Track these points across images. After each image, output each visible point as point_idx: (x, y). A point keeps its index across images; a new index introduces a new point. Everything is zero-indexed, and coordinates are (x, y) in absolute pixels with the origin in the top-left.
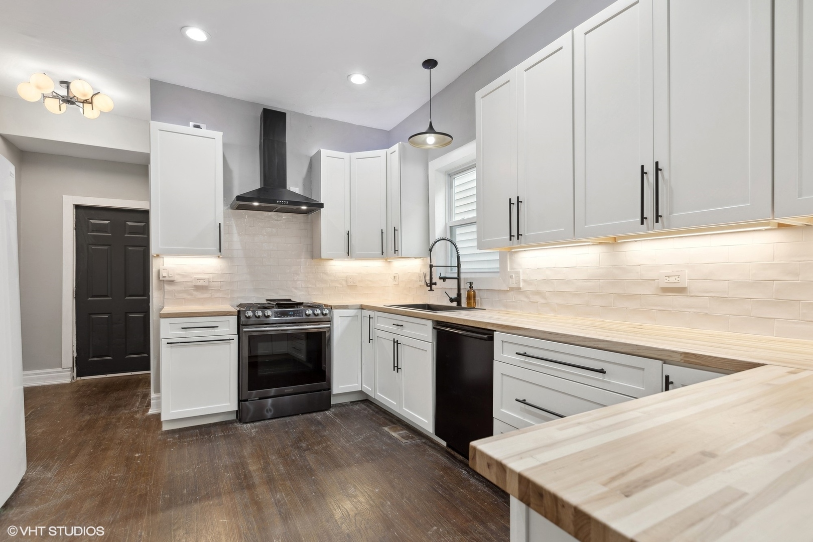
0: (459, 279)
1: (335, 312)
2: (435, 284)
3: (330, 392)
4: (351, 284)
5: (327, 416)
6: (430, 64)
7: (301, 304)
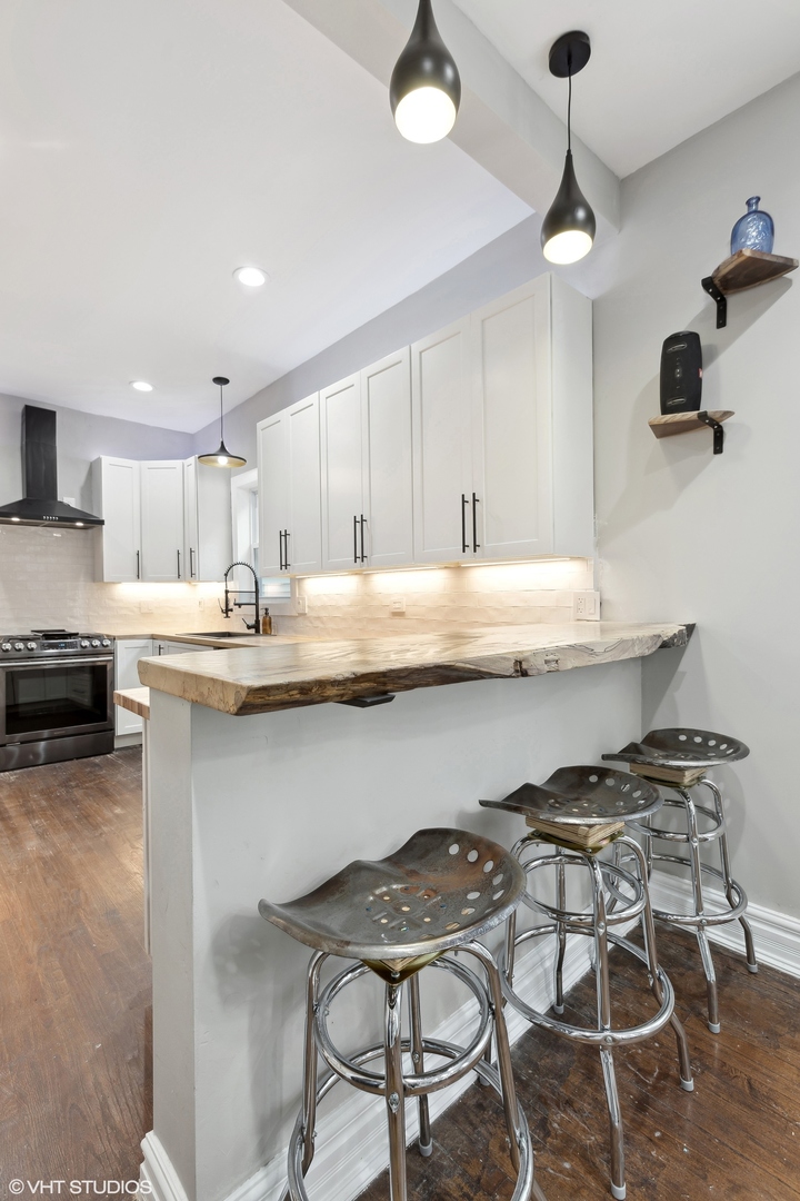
0: (257, 605)
1: (118, 642)
2: (231, 610)
3: (114, 734)
4: (145, 612)
5: (108, 759)
6: (221, 381)
7: (76, 634)
